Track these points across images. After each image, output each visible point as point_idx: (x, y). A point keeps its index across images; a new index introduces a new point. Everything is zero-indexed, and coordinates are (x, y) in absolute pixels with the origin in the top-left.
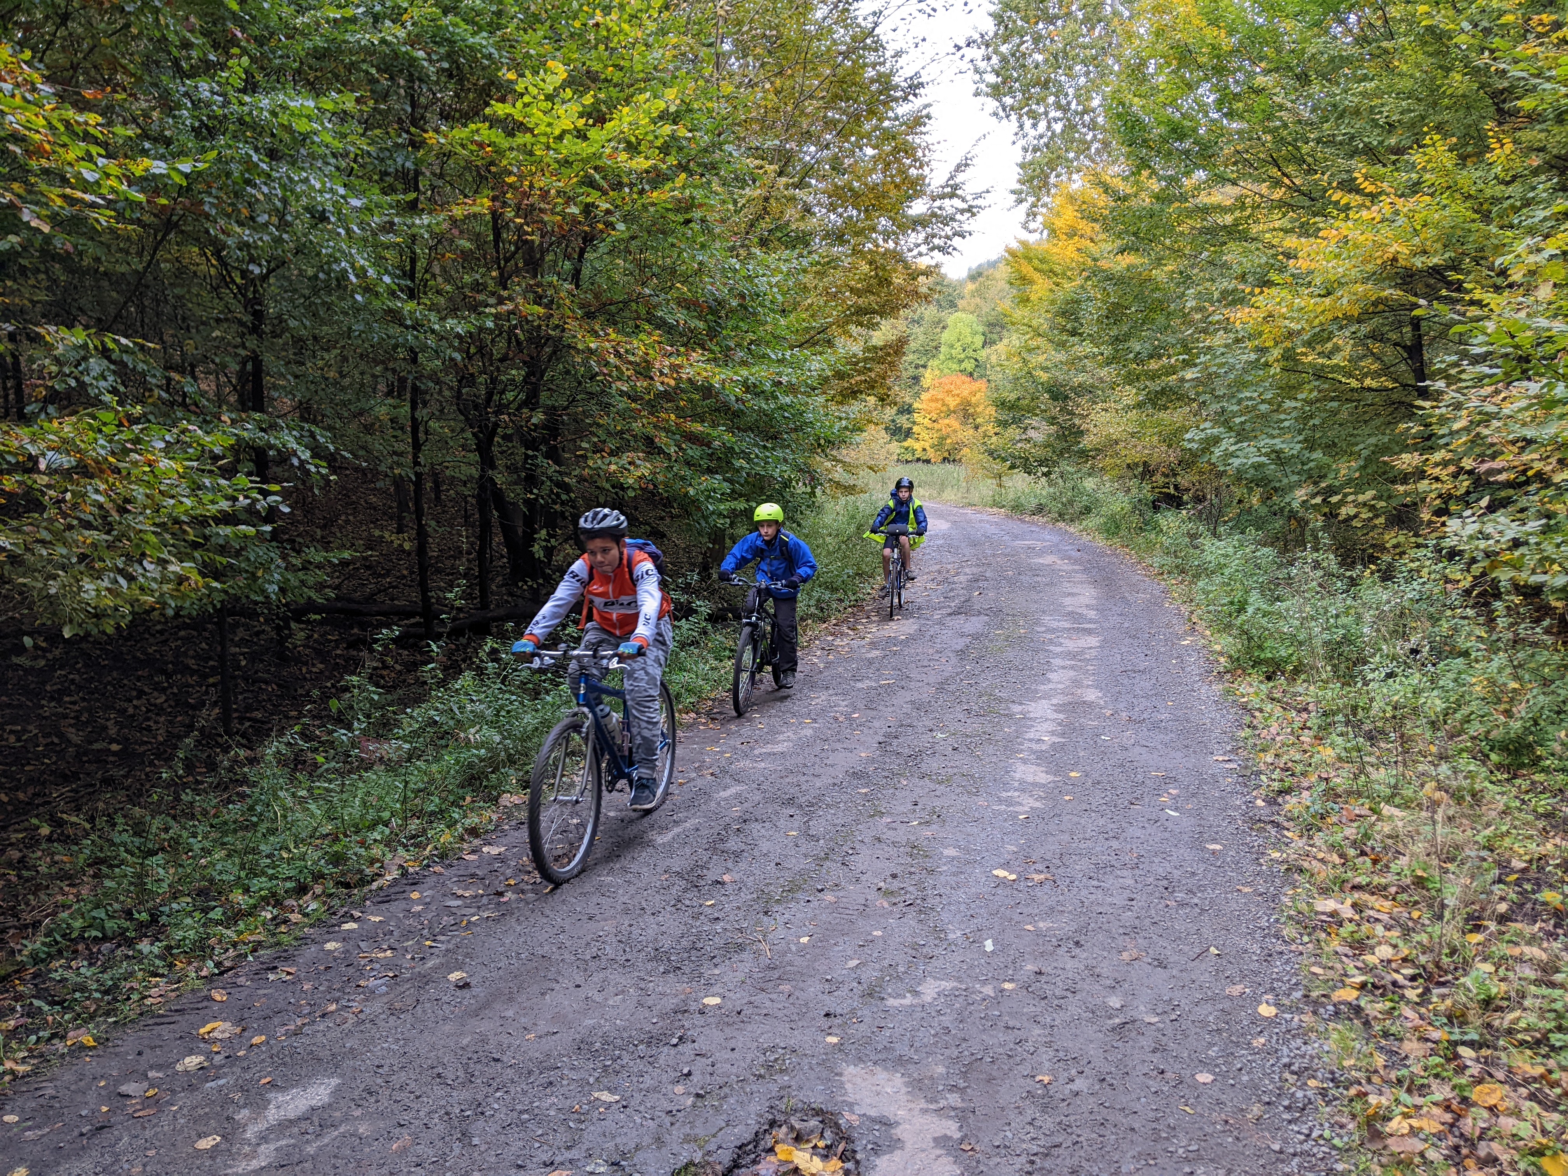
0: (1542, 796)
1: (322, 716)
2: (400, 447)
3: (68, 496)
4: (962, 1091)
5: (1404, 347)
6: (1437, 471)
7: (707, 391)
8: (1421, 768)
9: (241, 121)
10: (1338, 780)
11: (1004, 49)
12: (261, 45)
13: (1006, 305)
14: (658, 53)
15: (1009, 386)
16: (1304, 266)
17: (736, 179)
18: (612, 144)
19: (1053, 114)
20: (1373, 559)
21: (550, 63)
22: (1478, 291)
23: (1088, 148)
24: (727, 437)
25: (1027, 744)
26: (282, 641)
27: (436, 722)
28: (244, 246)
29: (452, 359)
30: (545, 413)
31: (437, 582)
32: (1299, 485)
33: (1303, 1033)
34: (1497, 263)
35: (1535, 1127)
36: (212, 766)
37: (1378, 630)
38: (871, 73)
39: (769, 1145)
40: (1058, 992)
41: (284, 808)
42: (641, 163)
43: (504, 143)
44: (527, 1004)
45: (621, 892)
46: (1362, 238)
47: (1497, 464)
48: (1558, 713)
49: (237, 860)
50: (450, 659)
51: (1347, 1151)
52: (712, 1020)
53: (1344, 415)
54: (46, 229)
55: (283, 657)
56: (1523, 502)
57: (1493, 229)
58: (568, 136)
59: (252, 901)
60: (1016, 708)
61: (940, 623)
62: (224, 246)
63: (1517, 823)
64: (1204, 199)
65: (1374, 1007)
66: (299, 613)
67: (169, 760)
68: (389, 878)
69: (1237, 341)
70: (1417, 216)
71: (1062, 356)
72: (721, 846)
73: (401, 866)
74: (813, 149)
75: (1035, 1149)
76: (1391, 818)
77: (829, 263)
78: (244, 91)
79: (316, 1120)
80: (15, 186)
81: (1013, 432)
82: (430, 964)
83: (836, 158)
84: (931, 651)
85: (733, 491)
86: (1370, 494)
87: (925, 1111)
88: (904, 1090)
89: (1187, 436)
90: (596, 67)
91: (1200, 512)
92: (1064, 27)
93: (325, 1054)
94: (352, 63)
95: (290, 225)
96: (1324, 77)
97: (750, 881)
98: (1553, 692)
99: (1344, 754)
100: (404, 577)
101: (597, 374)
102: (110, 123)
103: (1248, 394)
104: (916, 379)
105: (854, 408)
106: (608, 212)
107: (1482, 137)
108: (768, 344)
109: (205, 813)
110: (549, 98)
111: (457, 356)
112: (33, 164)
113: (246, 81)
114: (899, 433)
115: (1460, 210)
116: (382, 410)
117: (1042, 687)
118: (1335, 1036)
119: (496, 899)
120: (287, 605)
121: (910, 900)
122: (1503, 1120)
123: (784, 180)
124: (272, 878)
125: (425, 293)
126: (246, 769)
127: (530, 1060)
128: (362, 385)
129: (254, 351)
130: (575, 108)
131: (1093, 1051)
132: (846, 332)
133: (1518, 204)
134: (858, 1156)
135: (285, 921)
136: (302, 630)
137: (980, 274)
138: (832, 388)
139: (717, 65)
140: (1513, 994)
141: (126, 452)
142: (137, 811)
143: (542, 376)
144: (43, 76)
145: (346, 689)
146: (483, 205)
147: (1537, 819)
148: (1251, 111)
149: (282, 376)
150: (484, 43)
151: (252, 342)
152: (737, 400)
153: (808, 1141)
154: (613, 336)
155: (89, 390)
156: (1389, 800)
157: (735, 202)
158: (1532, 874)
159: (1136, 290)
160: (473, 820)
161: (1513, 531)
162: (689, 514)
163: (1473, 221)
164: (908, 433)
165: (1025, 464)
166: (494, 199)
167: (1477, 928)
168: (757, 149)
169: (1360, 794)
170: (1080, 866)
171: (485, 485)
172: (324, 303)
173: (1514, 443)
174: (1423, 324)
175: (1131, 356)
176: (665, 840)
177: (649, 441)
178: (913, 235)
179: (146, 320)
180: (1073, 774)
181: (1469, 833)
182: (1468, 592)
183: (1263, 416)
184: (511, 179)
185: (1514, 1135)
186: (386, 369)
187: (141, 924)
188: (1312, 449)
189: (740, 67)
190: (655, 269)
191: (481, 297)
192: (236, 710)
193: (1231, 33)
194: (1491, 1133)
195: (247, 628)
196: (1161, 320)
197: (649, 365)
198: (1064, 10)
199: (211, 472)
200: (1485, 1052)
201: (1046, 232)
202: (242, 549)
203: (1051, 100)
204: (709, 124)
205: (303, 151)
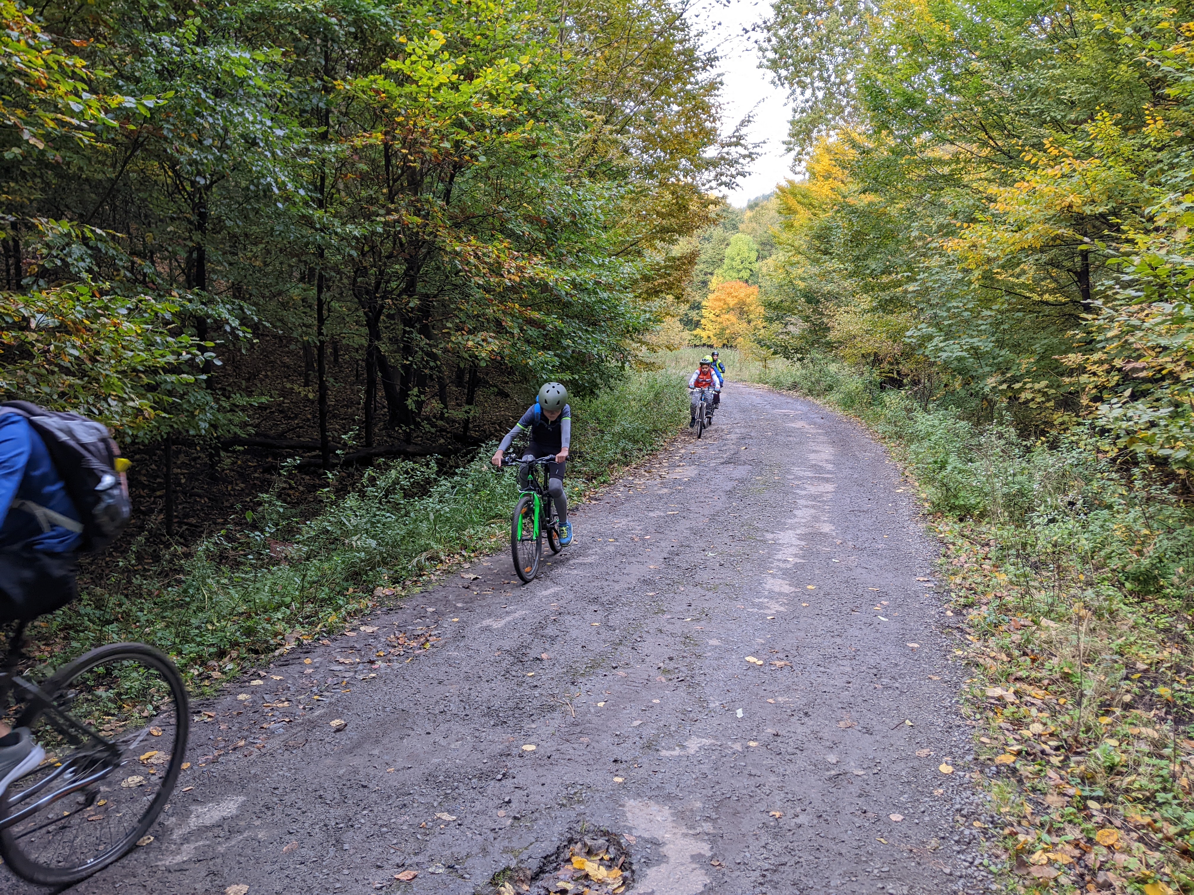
0: (1163, 616)
1: (241, 523)
2: (309, 321)
3: (52, 348)
4: (715, 821)
5: (1075, 273)
6: (1094, 368)
7: (544, 287)
8: (1072, 591)
9: (194, 67)
10: (1010, 598)
11: (782, 32)
12: (212, 9)
13: (776, 229)
14: (515, 26)
15: (775, 291)
16: (1001, 209)
17: (573, 125)
18: (478, 96)
19: (817, 84)
20: (1043, 433)
21: (432, 31)
22: (1132, 232)
23: (843, 111)
24: (559, 323)
25: (776, 563)
26: (213, 466)
27: (328, 531)
28: (193, 162)
29: (350, 255)
30: (420, 300)
31: (333, 425)
32: (990, 374)
33: (972, 787)
34: (1146, 212)
35: (1141, 862)
36: (157, 558)
37: (1045, 487)
38: (677, 47)
39: (567, 857)
40: (790, 750)
41: (211, 592)
42: (499, 111)
43: (395, 91)
44: (390, 746)
45: (464, 663)
46: (1046, 190)
47: (1139, 364)
48: (1178, 554)
49: (173, 630)
50: (341, 483)
51: (1000, 875)
52: (528, 762)
53: (1027, 323)
54: (41, 146)
55: (214, 479)
56: (1158, 394)
57: (1146, 185)
58: (444, 88)
59: (183, 661)
60: (769, 536)
61: (715, 469)
62: (178, 162)
63: (1143, 635)
64: (929, 154)
65: (1027, 769)
66: (227, 445)
67: (124, 553)
68: (288, 647)
69: (949, 263)
70: (1088, 174)
71: (815, 270)
72: (541, 632)
73: (298, 639)
74: (632, 104)
75: (767, 866)
76: (1047, 628)
77: (641, 192)
78: (197, 44)
79: (226, 827)
80: (19, 112)
81: (777, 326)
82: (317, 713)
83: (649, 111)
84: (707, 491)
85: (561, 363)
86: (1044, 383)
87: (685, 835)
88: (670, 819)
89: (908, 334)
90: (468, 35)
91: (916, 393)
92: (827, 18)
93: (235, 778)
94: (281, 26)
95: (228, 147)
96: (1023, 64)
97: (562, 659)
98: (1175, 538)
99: (1014, 579)
100: (308, 420)
101: (460, 271)
102: (93, 65)
103: (955, 304)
104: (705, 283)
105: (656, 303)
106: (473, 147)
107: (1140, 116)
108: (592, 253)
109: (150, 593)
110: (431, 58)
111: (354, 253)
112: (33, 95)
113: (198, 36)
114: (690, 324)
115: (1122, 170)
116: (296, 292)
117: (790, 521)
118: (996, 789)
119: (369, 666)
120: (218, 438)
121: (682, 675)
122: (1117, 856)
123: (609, 127)
124: (199, 644)
125: (331, 204)
126: (182, 562)
127: (390, 787)
128: (281, 272)
129: (199, 243)
130: (450, 67)
131: (814, 794)
132: (652, 246)
133: (1166, 168)
134: (634, 867)
135: (208, 677)
136: (229, 457)
137: (756, 205)
138: (640, 288)
139: (561, 37)
140: (1131, 763)
141: (97, 316)
142: (98, 590)
143: (419, 271)
144: (42, 27)
145: (260, 504)
146: (377, 138)
147: (1158, 633)
148: (965, 87)
149: (220, 263)
150: (383, 13)
151: (197, 236)
152: (567, 294)
153: (597, 855)
154: (474, 242)
155: (71, 268)
156: (1047, 614)
157: (571, 143)
158: (1151, 674)
159: (874, 222)
160: (353, 606)
161: (1148, 415)
162: (527, 381)
163: (1132, 179)
164: (697, 324)
165: (785, 352)
166: (386, 134)
167: (1107, 713)
168: (589, 103)
169: (1025, 610)
170: (811, 656)
171: (372, 351)
172: (253, 209)
173: (1153, 348)
174: (1091, 255)
175: (868, 271)
176: (499, 626)
177: (498, 323)
178: (706, 173)
179: (117, 217)
180: (809, 587)
181: (1106, 641)
182: (1114, 460)
183: (967, 321)
184: (400, 119)
185: (1125, 868)
186: (300, 261)
187: (99, 676)
188: (1001, 347)
189: (578, 39)
190: (508, 192)
191: (373, 209)
192: (177, 517)
193: (954, 28)
194: (1108, 865)
195: (187, 454)
196: (892, 245)
197: (500, 265)
198: (829, 4)
199: (161, 333)
200: (1107, 805)
201: (807, 174)
202: (184, 394)
203: (816, 74)
204: (553, 82)
205: (241, 92)
